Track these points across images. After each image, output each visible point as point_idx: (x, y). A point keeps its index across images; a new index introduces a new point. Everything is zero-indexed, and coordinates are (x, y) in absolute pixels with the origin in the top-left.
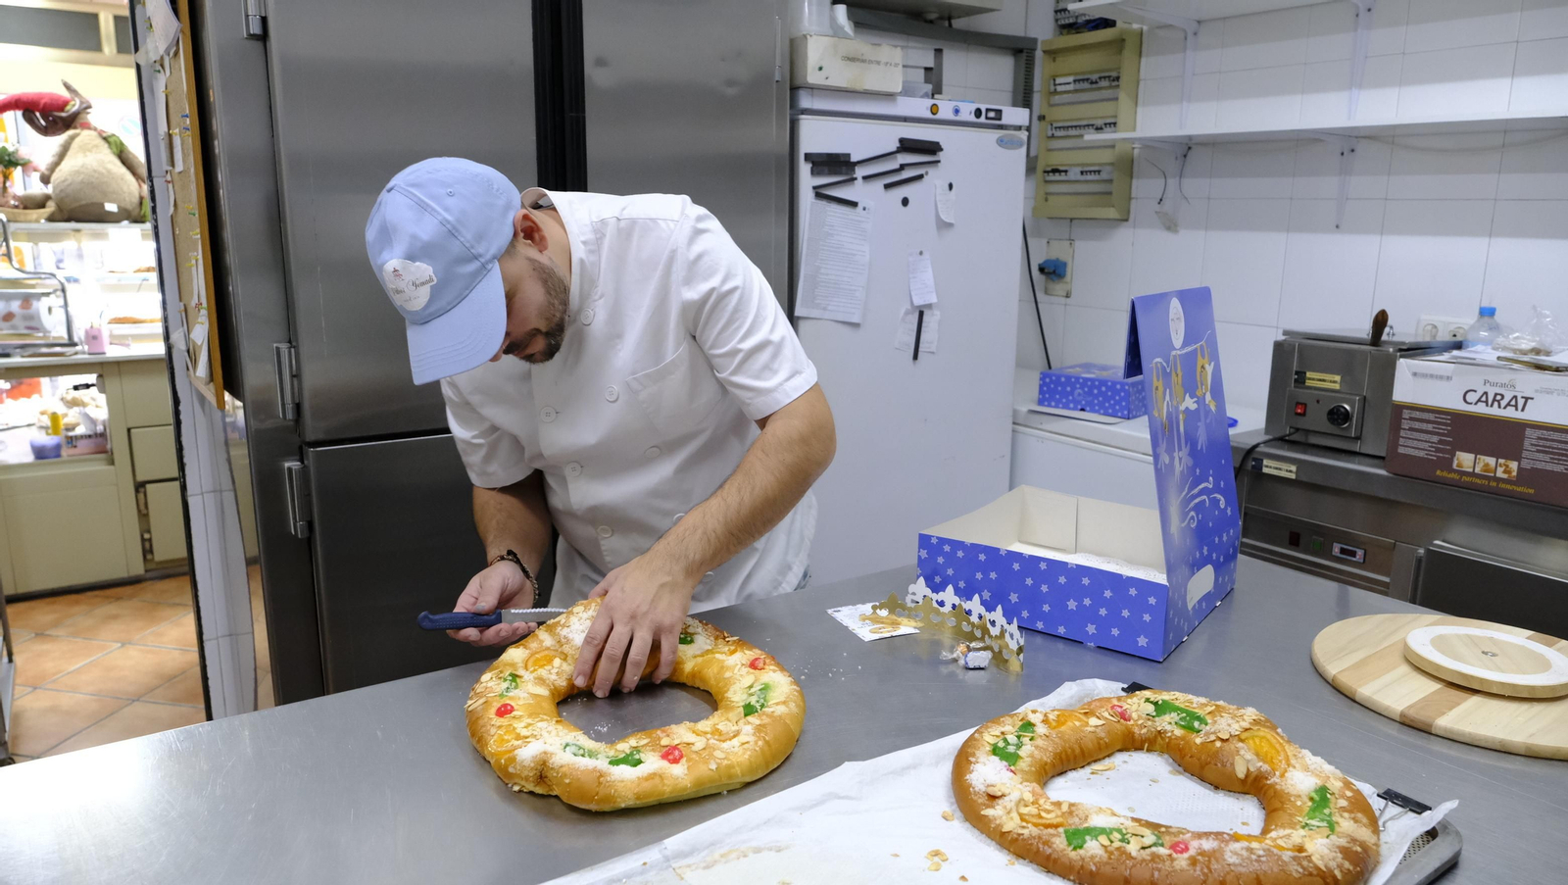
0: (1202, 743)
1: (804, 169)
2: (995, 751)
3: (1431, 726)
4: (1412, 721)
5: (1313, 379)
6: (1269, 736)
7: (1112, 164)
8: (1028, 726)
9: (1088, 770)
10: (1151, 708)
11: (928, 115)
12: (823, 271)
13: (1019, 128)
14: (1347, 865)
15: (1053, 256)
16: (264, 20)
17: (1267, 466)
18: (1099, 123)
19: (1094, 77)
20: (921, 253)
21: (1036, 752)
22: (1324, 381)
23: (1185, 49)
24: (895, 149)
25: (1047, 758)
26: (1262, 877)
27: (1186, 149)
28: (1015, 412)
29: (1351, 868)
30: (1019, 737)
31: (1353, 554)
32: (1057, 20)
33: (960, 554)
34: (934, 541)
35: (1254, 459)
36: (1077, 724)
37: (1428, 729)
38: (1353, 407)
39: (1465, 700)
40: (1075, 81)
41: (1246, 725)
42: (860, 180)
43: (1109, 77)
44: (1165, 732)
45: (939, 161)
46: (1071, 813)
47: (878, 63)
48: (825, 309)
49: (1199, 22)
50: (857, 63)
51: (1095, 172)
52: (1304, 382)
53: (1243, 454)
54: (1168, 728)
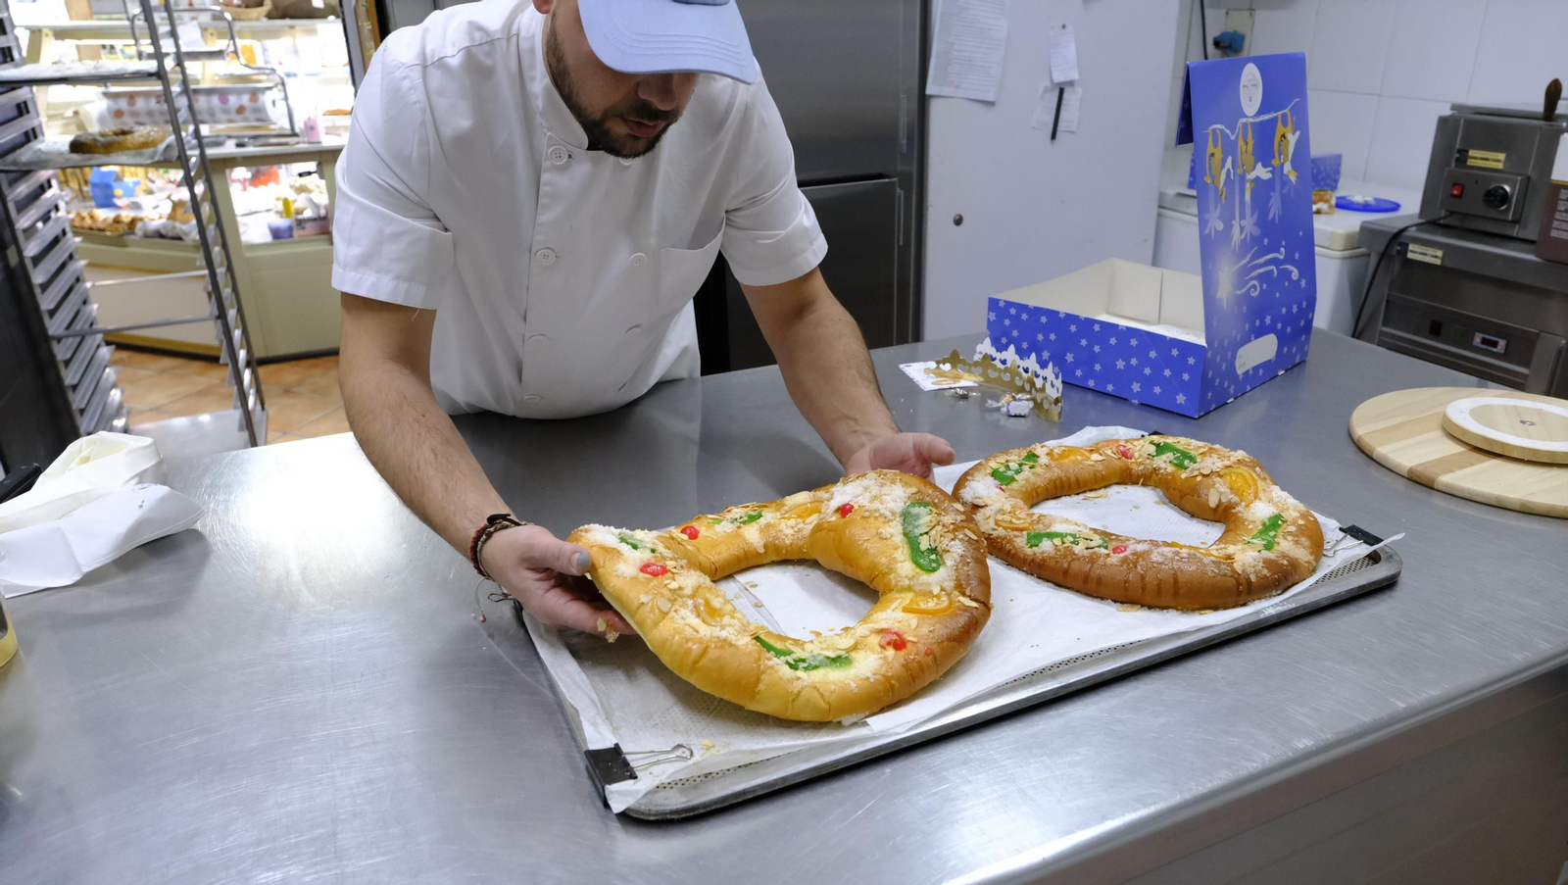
0: (1186, 478)
2: (995, 474)
3: (1434, 481)
4: (1418, 477)
5: (1475, 158)
6: (1245, 474)
8: (1033, 456)
9: (1082, 496)
10: (1152, 449)
12: (957, 47)
14: (1265, 572)
15: (1231, 28)
17: (1412, 251)
20: (1064, 27)
21: (1032, 477)
22: (1487, 159)
25: (1040, 482)
26: (1179, 573)
28: (1162, 196)
29: (1268, 575)
30: (1020, 465)
31: (1495, 344)
33: (1024, 317)
34: (1002, 304)
35: (1400, 244)
36: (1079, 458)
37: (1430, 484)
38: (1513, 189)
39: (1482, 462)
41: (1227, 463)
44: (1160, 469)
46: (1038, 522)
48: (958, 87)
52: (1466, 162)
53: (1388, 238)
54: (1163, 465)
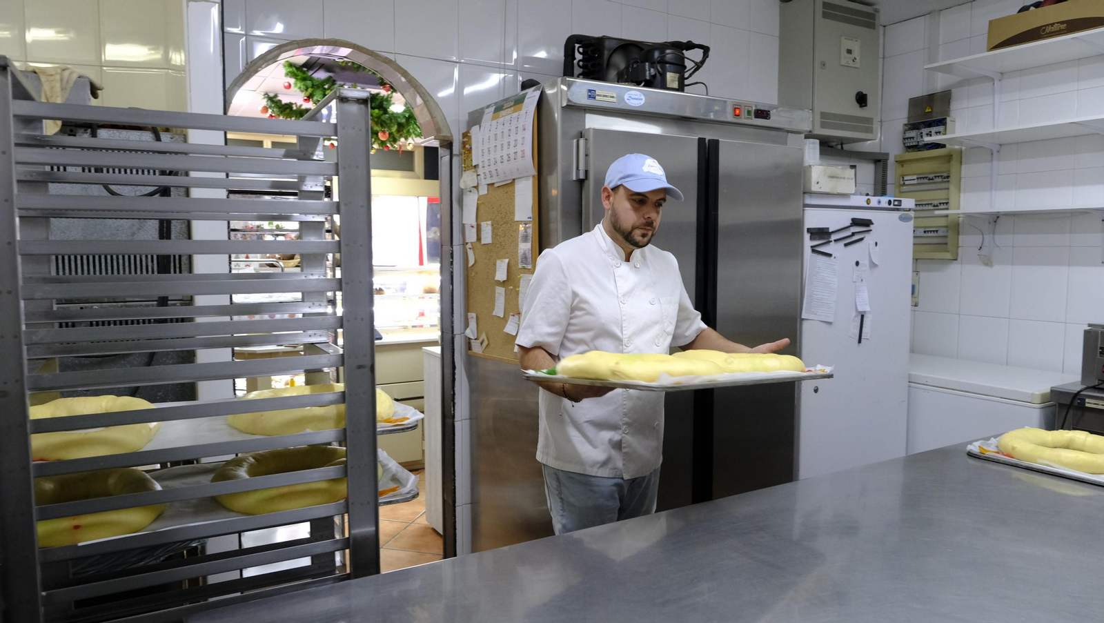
1: (807, 236)
7: (947, 227)
11: (866, 205)
12: (815, 293)
13: (910, 210)
16: (586, 172)
17: (1088, 403)
18: (936, 202)
19: (931, 176)
20: (862, 281)
23: (992, 160)
24: (849, 224)
27: (995, 218)
28: (910, 375)
32: (904, 144)
35: (1079, 399)
40: (917, 178)
42: (833, 242)
43: (942, 176)
45: (871, 230)
47: (844, 178)
48: (815, 314)
49: (1000, 145)
50: (835, 179)
51: (934, 231)
53: (1072, 396)
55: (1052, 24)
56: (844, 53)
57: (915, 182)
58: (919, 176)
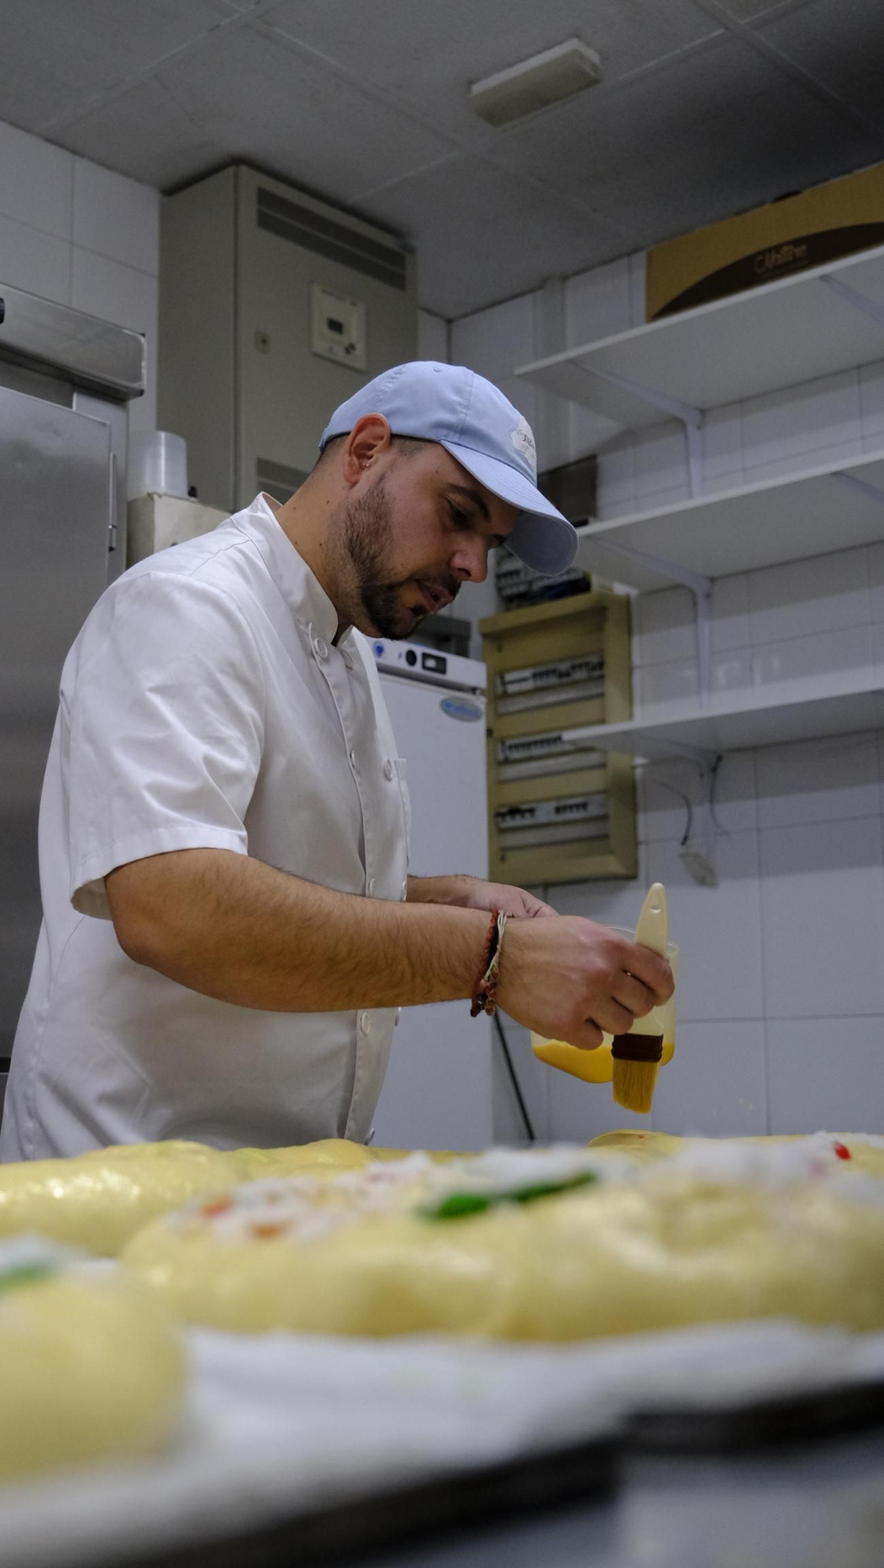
7: (604, 792)
13: (473, 690)
19: (564, 667)
23: (695, 620)
27: (714, 762)
32: (499, 590)
40: (535, 675)
43: (588, 665)
49: (712, 580)
51: (577, 806)
55: (778, 248)
56: (320, 327)
57: (529, 685)
58: (539, 670)
